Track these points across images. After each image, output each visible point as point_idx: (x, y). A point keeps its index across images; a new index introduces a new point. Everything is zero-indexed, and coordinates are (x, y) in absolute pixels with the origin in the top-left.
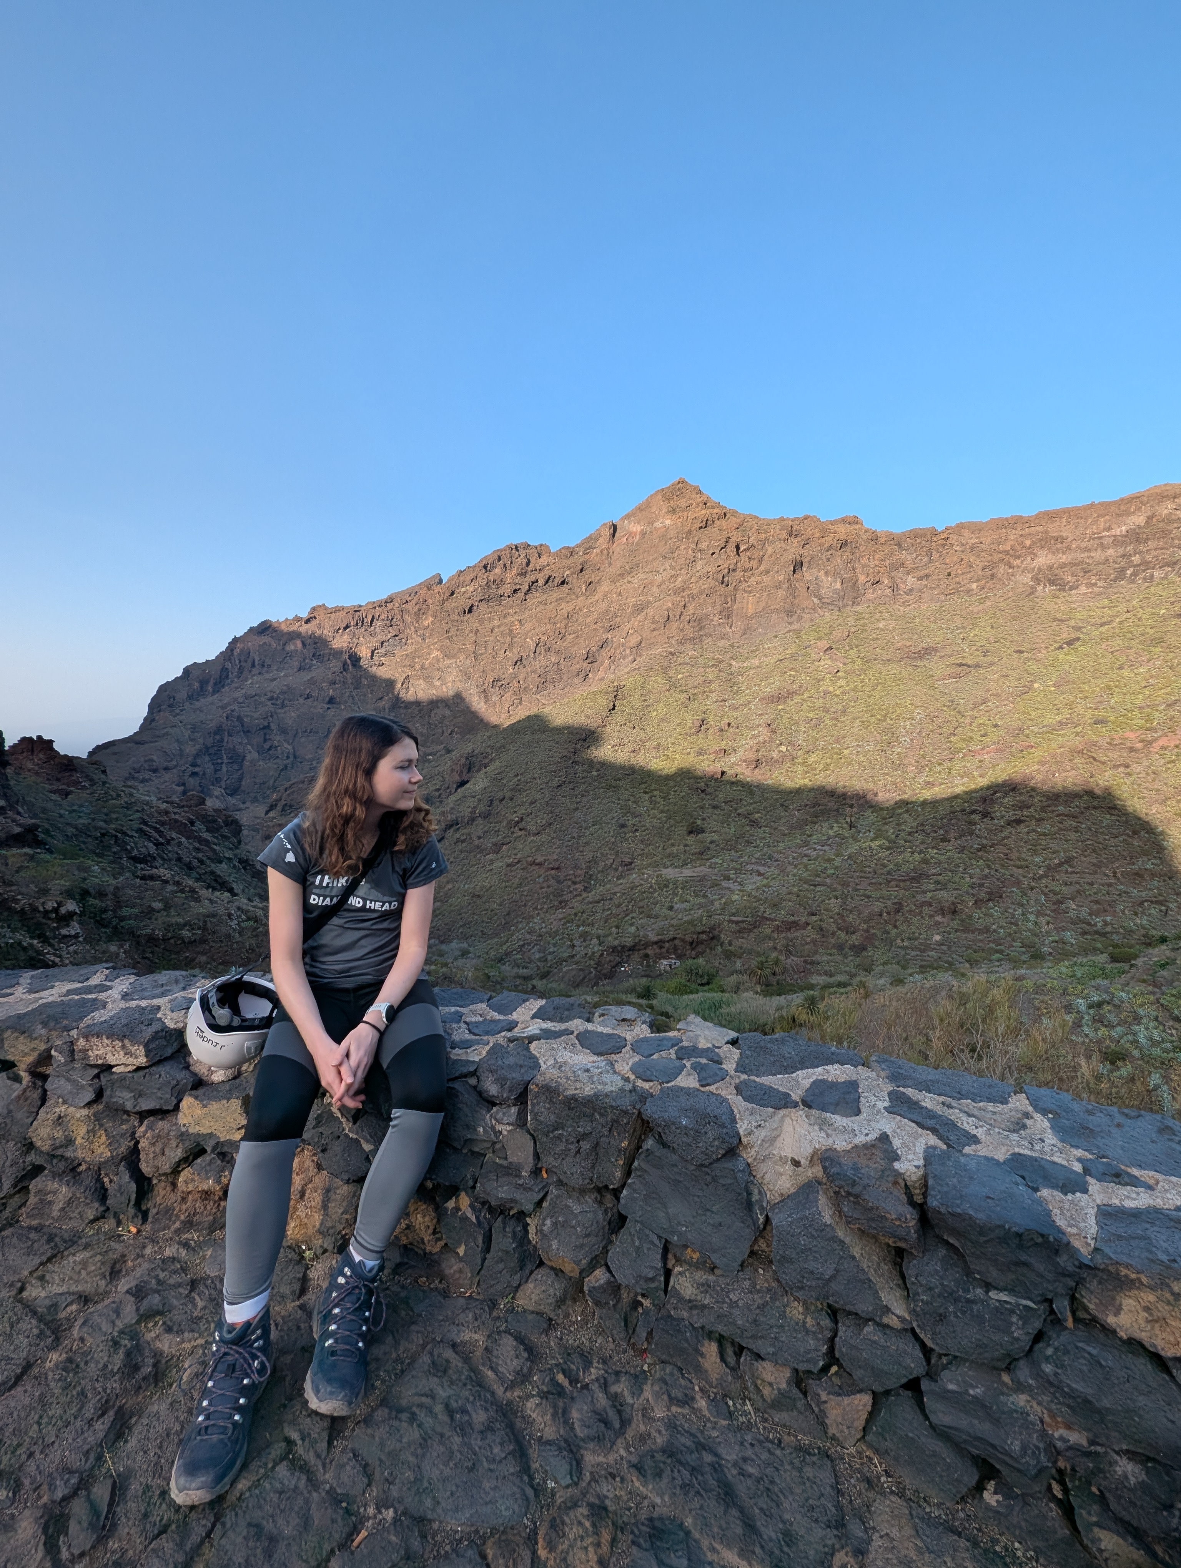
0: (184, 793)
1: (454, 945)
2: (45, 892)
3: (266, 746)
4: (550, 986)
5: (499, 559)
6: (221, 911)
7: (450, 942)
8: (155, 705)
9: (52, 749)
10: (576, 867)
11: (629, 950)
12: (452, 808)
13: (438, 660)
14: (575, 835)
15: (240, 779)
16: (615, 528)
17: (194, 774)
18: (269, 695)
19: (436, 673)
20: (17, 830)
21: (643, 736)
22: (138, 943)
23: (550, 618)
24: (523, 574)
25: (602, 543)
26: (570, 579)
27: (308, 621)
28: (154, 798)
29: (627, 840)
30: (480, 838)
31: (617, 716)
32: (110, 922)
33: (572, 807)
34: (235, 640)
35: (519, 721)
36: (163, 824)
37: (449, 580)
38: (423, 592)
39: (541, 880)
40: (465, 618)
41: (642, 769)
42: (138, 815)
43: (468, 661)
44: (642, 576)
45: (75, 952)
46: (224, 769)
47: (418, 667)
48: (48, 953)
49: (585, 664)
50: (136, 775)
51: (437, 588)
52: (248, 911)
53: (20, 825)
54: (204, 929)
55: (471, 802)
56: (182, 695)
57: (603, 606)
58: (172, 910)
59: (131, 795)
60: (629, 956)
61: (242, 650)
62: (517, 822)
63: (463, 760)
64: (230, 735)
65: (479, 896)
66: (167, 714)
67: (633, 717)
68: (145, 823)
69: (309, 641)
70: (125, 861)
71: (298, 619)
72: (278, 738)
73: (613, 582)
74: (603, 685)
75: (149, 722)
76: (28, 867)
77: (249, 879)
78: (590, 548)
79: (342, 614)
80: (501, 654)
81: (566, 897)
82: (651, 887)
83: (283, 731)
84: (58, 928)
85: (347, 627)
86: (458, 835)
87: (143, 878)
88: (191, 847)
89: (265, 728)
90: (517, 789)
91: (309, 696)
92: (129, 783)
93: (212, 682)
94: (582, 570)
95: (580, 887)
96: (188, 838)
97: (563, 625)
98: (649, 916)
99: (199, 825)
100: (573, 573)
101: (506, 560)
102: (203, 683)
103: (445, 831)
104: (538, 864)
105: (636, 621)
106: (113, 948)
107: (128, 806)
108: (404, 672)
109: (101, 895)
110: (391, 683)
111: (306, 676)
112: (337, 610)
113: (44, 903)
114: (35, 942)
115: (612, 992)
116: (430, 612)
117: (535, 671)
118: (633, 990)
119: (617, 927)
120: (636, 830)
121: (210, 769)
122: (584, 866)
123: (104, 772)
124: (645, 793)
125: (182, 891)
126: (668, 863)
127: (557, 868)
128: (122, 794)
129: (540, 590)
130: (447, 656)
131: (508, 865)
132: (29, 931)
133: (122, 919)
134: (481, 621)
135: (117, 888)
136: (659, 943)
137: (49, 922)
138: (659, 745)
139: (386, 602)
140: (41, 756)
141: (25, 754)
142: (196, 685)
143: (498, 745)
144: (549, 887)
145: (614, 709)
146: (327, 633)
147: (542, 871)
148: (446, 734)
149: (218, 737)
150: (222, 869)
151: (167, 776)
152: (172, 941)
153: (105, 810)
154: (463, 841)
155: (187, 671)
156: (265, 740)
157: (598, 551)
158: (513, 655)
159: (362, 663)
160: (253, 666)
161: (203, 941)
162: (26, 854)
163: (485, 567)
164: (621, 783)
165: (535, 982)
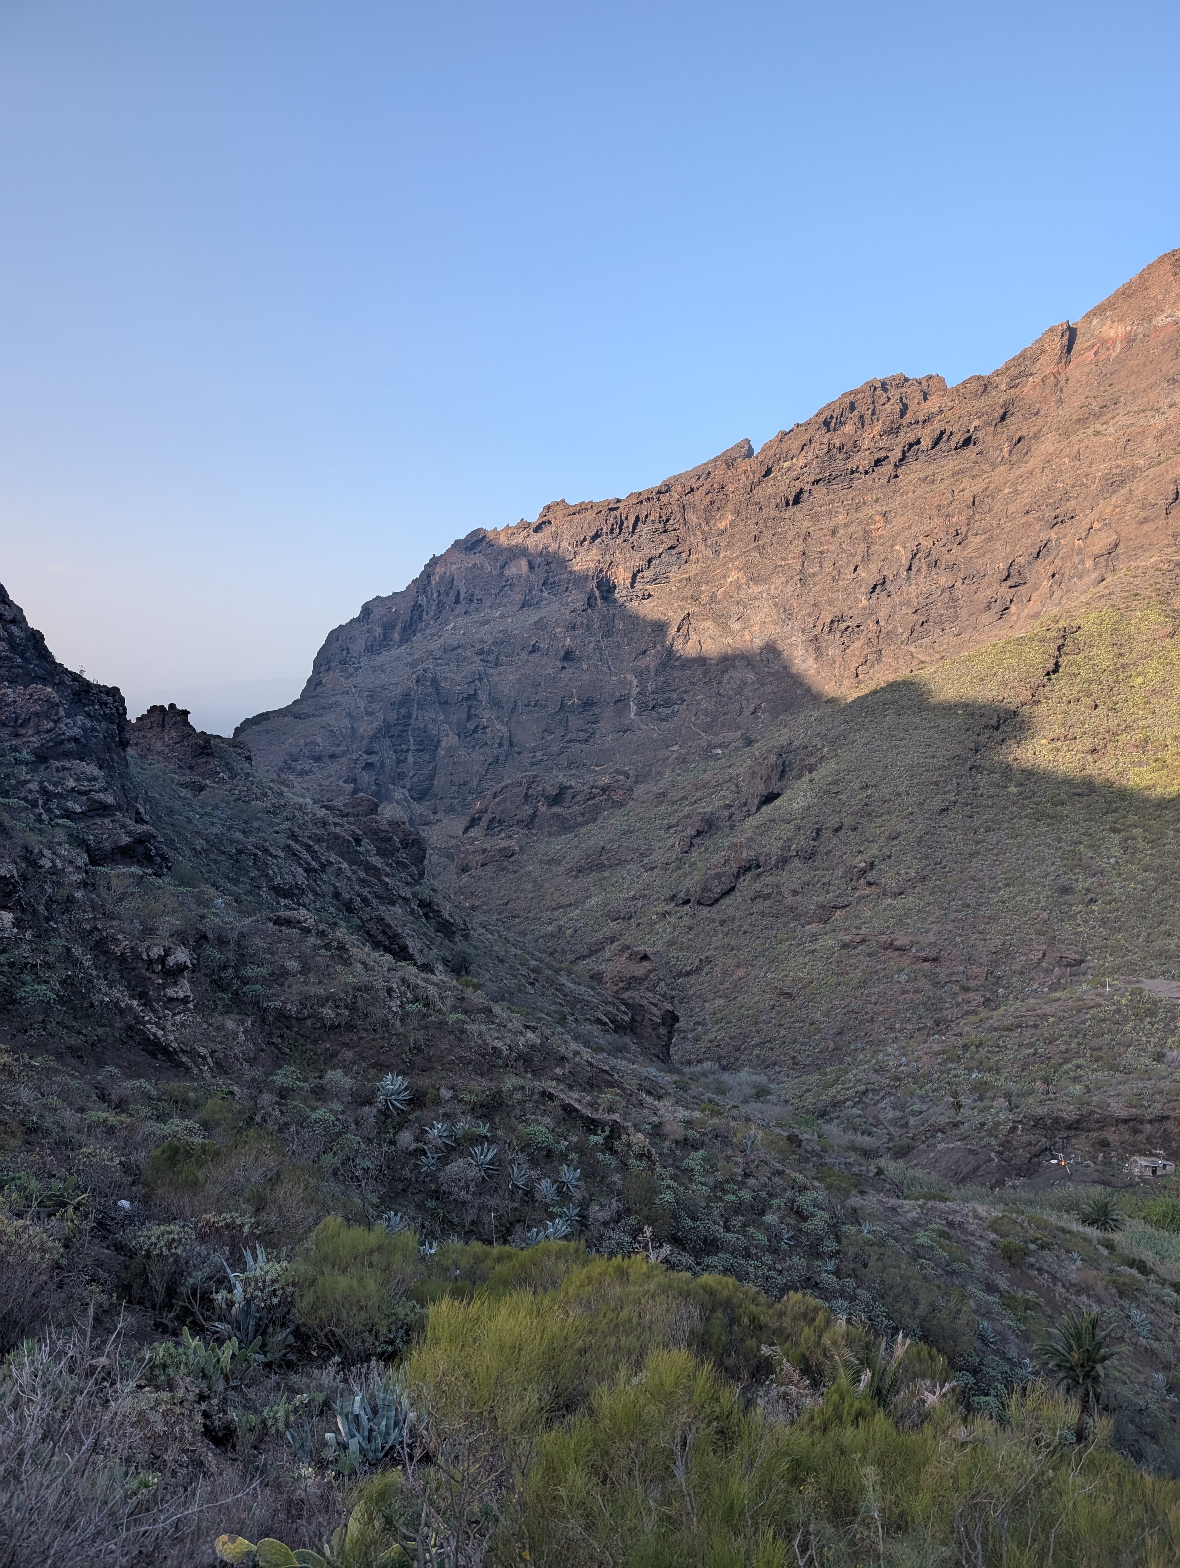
0: (355, 792)
1: (745, 1075)
2: (149, 931)
3: (471, 726)
4: (910, 1173)
5: (852, 407)
6: (379, 983)
7: (737, 1070)
8: (323, 661)
9: (186, 723)
10: (970, 960)
11: (1069, 1128)
12: (751, 840)
13: (739, 587)
14: (972, 902)
15: (432, 777)
16: (1072, 333)
17: (369, 766)
18: (478, 646)
19: (734, 608)
20: (126, 840)
21: (1113, 722)
22: (264, 1020)
23: (939, 507)
24: (894, 431)
25: (1047, 365)
26: (980, 435)
27: (538, 529)
28: (308, 801)
29: (1073, 917)
30: (795, 893)
31: (1062, 685)
32: (230, 985)
33: (967, 850)
34: (434, 561)
35: (875, 692)
36: (319, 840)
37: (763, 450)
38: (719, 473)
39: (903, 977)
40: (788, 514)
41: (1109, 784)
42: (286, 825)
43: (790, 588)
44: (1123, 420)
45: (183, 1025)
46: (411, 760)
47: (704, 599)
48: (149, 1022)
49: (1005, 587)
50: (293, 764)
51: (743, 465)
52: (416, 986)
53: (129, 833)
54: (352, 1008)
55: (784, 831)
56: (358, 647)
57: (1043, 481)
58: (311, 975)
59: (281, 794)
60: (1068, 1138)
61: (443, 577)
62: (863, 872)
63: (773, 758)
64: (421, 707)
65: (790, 995)
66: (338, 674)
67: (1095, 687)
68: (294, 837)
69: (538, 560)
70: (264, 892)
71: (524, 526)
72: (487, 714)
73: (1065, 434)
74: (1036, 627)
75: (314, 683)
76: (132, 894)
77: (431, 932)
78: (1020, 376)
79: (590, 515)
80: (848, 573)
81: (948, 1014)
82: (1118, 1011)
83: (496, 703)
84: (164, 986)
85: (596, 536)
86: (758, 886)
87: (277, 922)
88: (354, 877)
89: (469, 698)
90: (865, 812)
91: (535, 649)
92: (284, 776)
93: (400, 625)
94: (1003, 418)
95: (976, 998)
96: (351, 863)
97: (963, 519)
98: (1114, 1068)
99: (367, 845)
100: (987, 424)
101: (863, 408)
102: (388, 627)
103: (738, 877)
104: (898, 949)
105: (1106, 507)
106: (231, 1024)
107: (274, 811)
108: (681, 608)
109: (222, 942)
110: (660, 627)
111: (532, 616)
112: (584, 508)
113: (148, 949)
114: (135, 1003)
115: (1031, 1203)
116: (730, 506)
117: (907, 603)
118: (1070, 1206)
119: (1047, 1081)
120: (1093, 901)
121: (390, 757)
122: (985, 959)
123: (249, 758)
124: (1114, 830)
125: (327, 947)
126: (1157, 969)
127: (935, 960)
128: (270, 792)
129: (923, 458)
130: (754, 579)
131: (844, 946)
132: (128, 987)
133: (245, 981)
134: (815, 518)
135: (242, 934)
136: (1132, 1123)
137: (154, 976)
138: (1146, 740)
139: (659, 492)
140: (173, 733)
141: (154, 731)
142: (378, 631)
143: (834, 733)
144: (916, 991)
145: (1056, 671)
146: (566, 546)
147: (905, 961)
148: (746, 713)
149: (403, 711)
150: (395, 914)
151: (333, 768)
152: (309, 1023)
153: (245, 816)
154: (767, 897)
155: (367, 609)
156: (469, 717)
157: (1037, 379)
158: (869, 576)
159: (616, 595)
160: (457, 601)
161: (350, 1027)
162: (133, 875)
163: (826, 423)
164: (1064, 810)
165: (882, 1162)
